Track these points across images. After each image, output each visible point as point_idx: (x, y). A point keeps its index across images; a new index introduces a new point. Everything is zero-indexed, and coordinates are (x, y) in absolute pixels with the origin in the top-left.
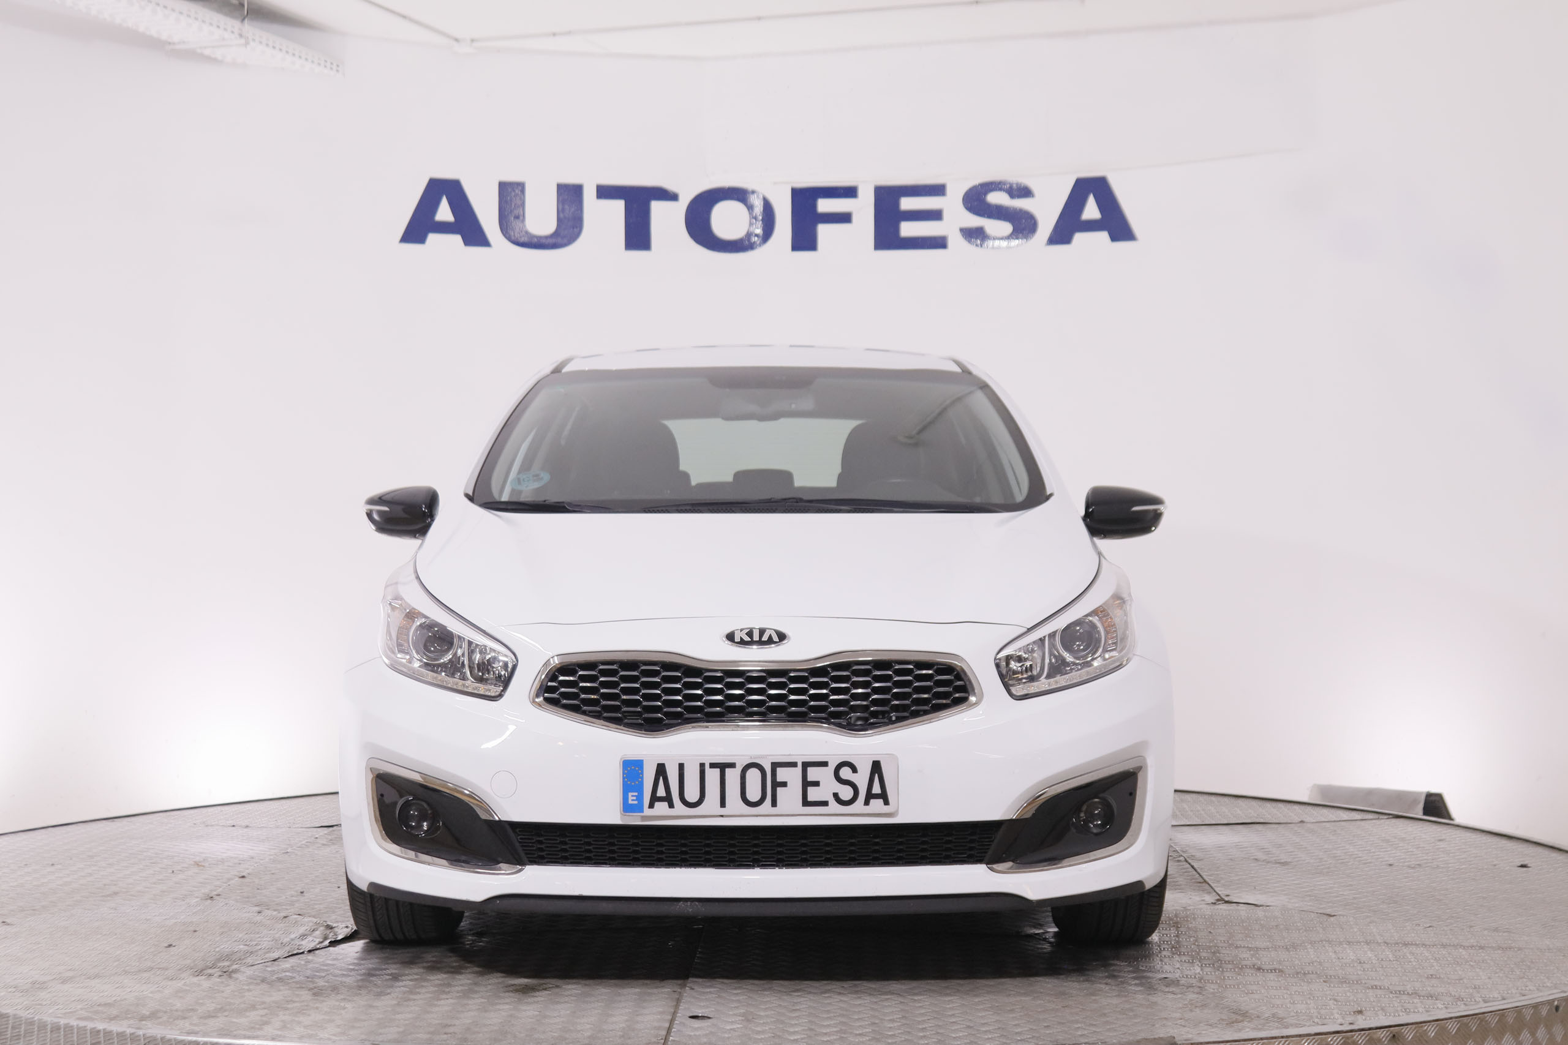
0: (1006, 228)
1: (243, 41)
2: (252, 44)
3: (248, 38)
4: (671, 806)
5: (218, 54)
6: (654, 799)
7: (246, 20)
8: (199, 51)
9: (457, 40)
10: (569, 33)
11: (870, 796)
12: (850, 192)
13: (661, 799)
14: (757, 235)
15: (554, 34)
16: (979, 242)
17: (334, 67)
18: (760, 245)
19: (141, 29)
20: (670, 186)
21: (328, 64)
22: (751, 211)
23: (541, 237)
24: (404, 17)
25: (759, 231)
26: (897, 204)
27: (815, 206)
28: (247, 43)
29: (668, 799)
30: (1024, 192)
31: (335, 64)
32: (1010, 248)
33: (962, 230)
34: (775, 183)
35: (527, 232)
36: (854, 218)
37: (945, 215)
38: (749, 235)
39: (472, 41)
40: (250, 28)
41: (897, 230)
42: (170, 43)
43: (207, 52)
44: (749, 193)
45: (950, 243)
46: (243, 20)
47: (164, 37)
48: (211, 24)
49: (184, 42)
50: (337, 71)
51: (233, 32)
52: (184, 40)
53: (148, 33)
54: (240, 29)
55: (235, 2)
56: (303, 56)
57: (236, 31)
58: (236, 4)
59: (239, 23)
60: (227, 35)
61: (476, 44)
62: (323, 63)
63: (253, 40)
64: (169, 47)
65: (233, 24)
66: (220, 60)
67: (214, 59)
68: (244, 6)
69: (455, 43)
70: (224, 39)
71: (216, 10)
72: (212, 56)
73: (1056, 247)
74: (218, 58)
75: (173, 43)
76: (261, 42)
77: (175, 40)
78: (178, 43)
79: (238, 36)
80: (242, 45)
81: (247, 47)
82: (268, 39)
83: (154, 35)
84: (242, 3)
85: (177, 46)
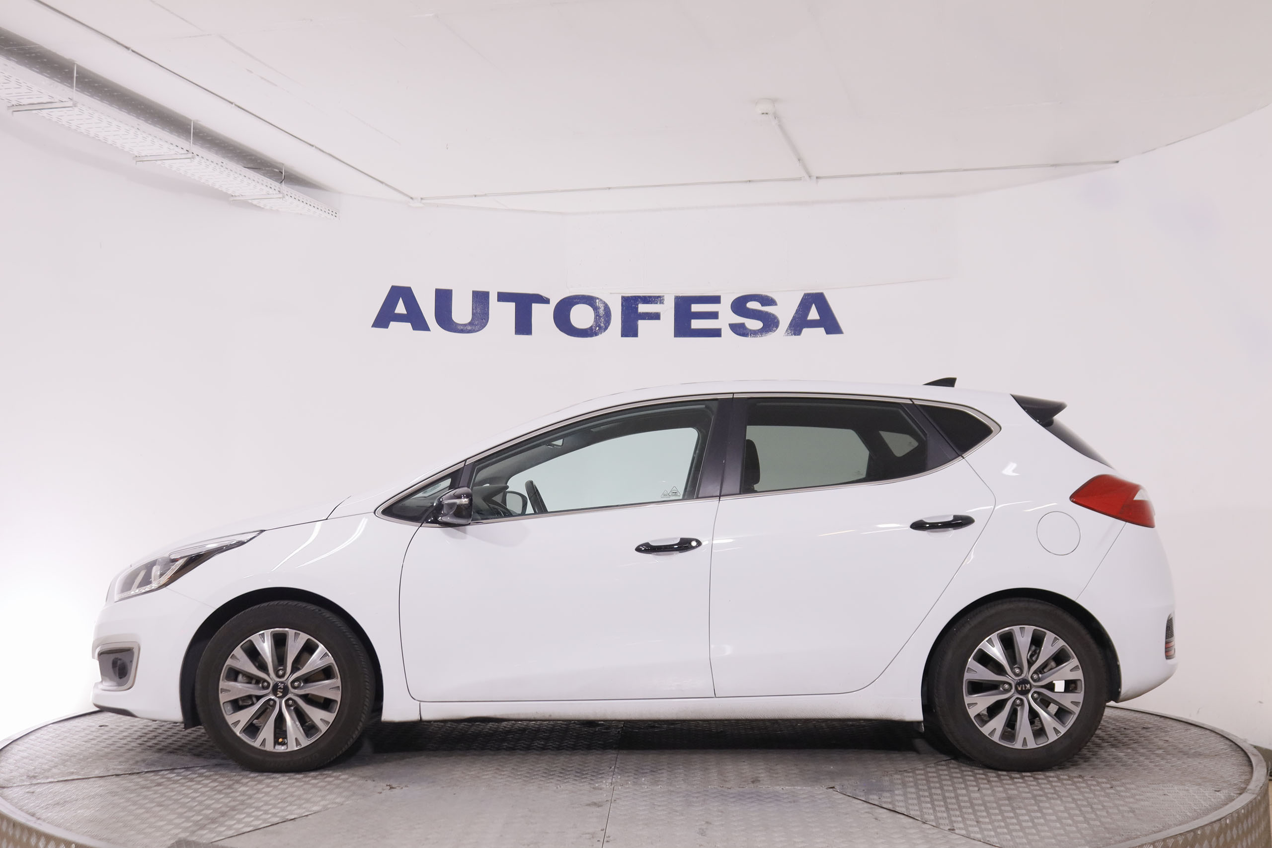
1: (281, 196)
2: (287, 198)
3: (284, 194)
5: (261, 203)
8: (250, 201)
9: (412, 198)
10: (485, 195)
19: (217, 186)
20: (544, 294)
21: (330, 212)
24: (382, 183)
28: (284, 197)
31: (334, 213)
32: (762, 338)
34: (611, 293)
39: (422, 199)
40: (284, 187)
42: (232, 196)
43: (255, 202)
46: (282, 182)
47: (230, 192)
48: (261, 184)
49: (242, 195)
50: (335, 216)
51: (275, 189)
52: (243, 194)
53: (220, 189)
54: (279, 188)
55: (276, 170)
56: (316, 207)
57: (277, 189)
58: (277, 172)
59: (279, 184)
60: (271, 191)
61: (424, 201)
62: (328, 211)
63: (287, 195)
64: (232, 199)
65: (275, 184)
66: (263, 208)
67: (259, 207)
68: (282, 173)
69: (411, 200)
70: (268, 194)
71: (264, 175)
72: (258, 205)
73: (792, 337)
74: (262, 207)
75: (235, 196)
76: (291, 197)
77: (237, 194)
78: (238, 196)
79: (278, 193)
80: (280, 198)
81: (283, 199)
82: (296, 195)
83: (224, 190)
84: (281, 171)
85: (237, 198)
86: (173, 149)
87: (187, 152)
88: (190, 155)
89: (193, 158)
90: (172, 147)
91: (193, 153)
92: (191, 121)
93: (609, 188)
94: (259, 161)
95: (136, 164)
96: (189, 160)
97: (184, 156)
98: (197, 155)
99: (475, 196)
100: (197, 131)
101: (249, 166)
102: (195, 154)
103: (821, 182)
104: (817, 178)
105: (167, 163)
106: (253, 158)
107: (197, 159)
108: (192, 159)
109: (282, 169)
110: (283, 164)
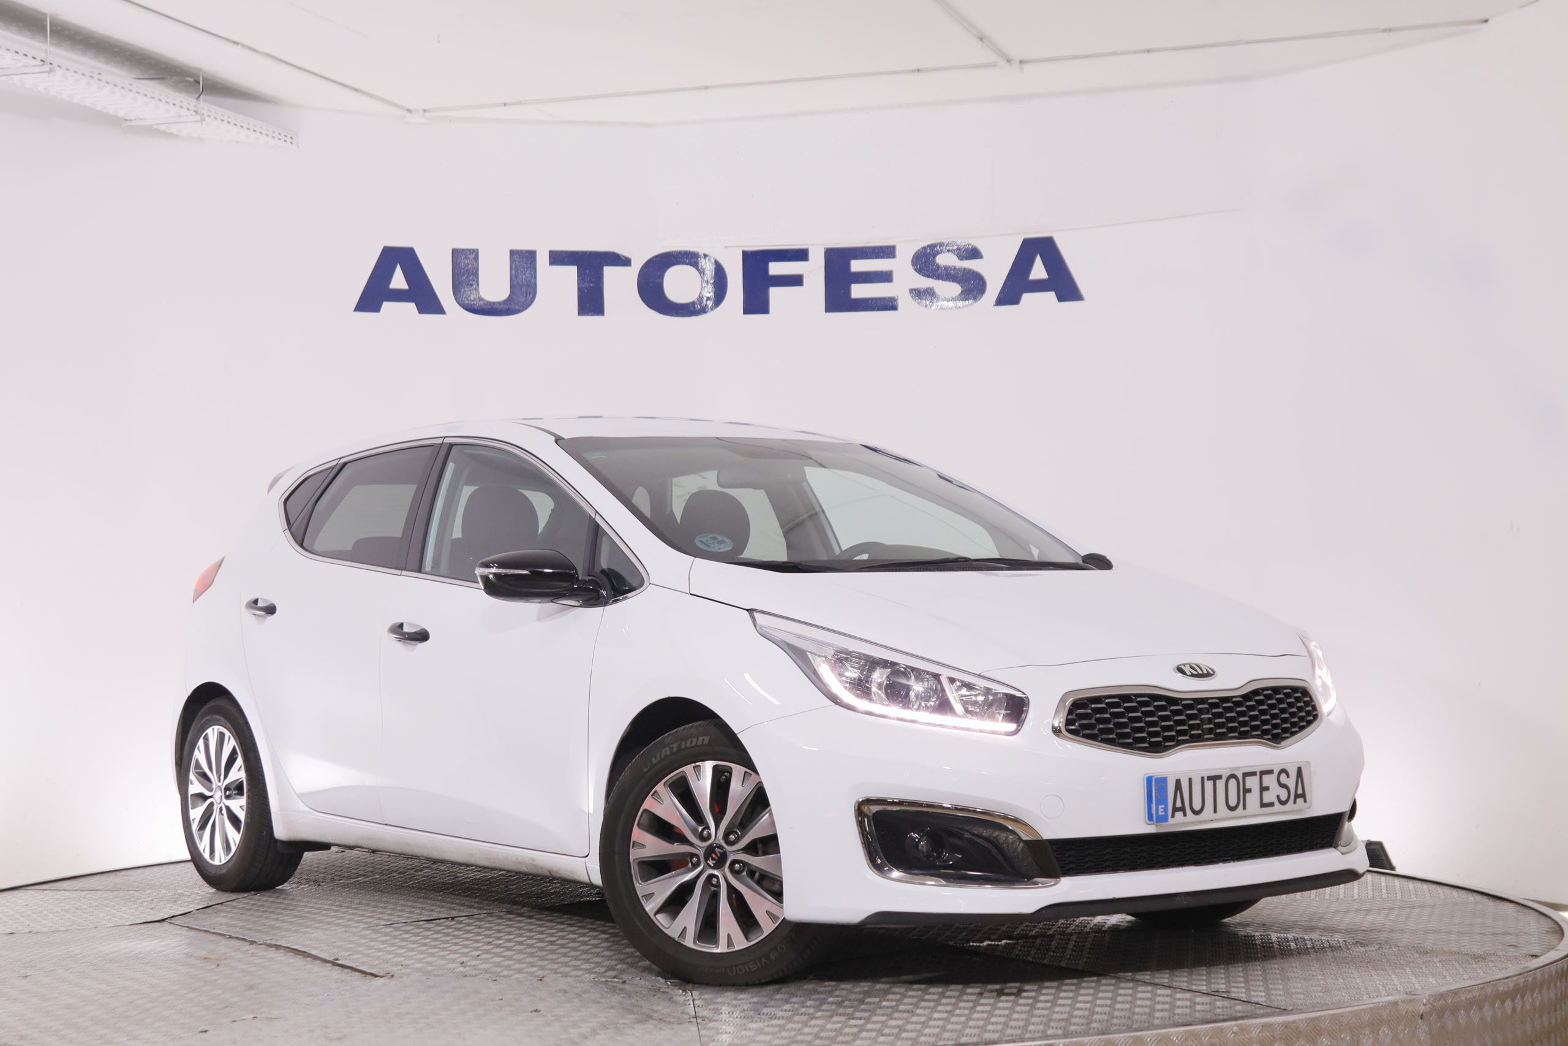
0: (955, 289)
1: (198, 118)
2: (207, 119)
3: (203, 114)
4: (1185, 815)
5: (174, 129)
6: (1175, 810)
7: (202, 97)
8: (155, 127)
9: (409, 111)
10: (520, 103)
11: (1297, 796)
12: (801, 255)
13: (1179, 809)
14: (708, 299)
16: (928, 303)
17: (288, 139)
18: (712, 309)
19: (99, 108)
20: (621, 251)
21: (282, 137)
22: (702, 274)
23: (494, 303)
24: (356, 90)
25: (711, 295)
26: (848, 266)
27: (767, 270)
28: (203, 120)
29: (1182, 809)
30: (974, 253)
31: (289, 137)
32: (960, 308)
33: (912, 291)
34: (726, 247)
35: (481, 299)
37: (895, 276)
38: (700, 298)
39: (425, 111)
40: (206, 105)
41: (848, 291)
42: (126, 120)
43: (163, 128)
44: (700, 258)
45: (900, 304)
46: (198, 96)
47: (121, 114)
48: (168, 102)
49: (141, 119)
50: (291, 143)
51: (188, 109)
52: (142, 117)
53: (105, 111)
54: (195, 106)
55: (190, 79)
56: (258, 130)
57: (192, 108)
58: (190, 81)
59: (195, 101)
60: (183, 112)
61: (428, 115)
62: (277, 136)
63: (209, 116)
64: (126, 124)
65: (189, 100)
66: (177, 136)
67: (171, 134)
68: (199, 83)
69: (408, 114)
70: (179, 116)
71: (171, 86)
72: (168, 131)
73: (1005, 307)
74: (175, 132)
75: (131, 120)
76: (216, 118)
77: (132, 117)
78: (135, 120)
79: (194, 113)
80: (198, 121)
81: (202, 123)
82: (223, 115)
83: (112, 112)
84: (197, 80)
85: (133, 123)
86: (20, 60)
87: (42, 63)
88: (47, 68)
89: (51, 71)
90: (17, 57)
91: (51, 64)
92: (45, 15)
93: (706, 88)
94: (163, 66)
96: (47, 74)
97: (37, 69)
98: (59, 66)
99: (505, 105)
100: (59, 28)
101: (147, 74)
102: (55, 64)
103: (1027, 68)
104: (1021, 62)
105: (16, 79)
106: (153, 61)
107: (59, 72)
108: (52, 73)
109: (199, 77)
110: (200, 70)
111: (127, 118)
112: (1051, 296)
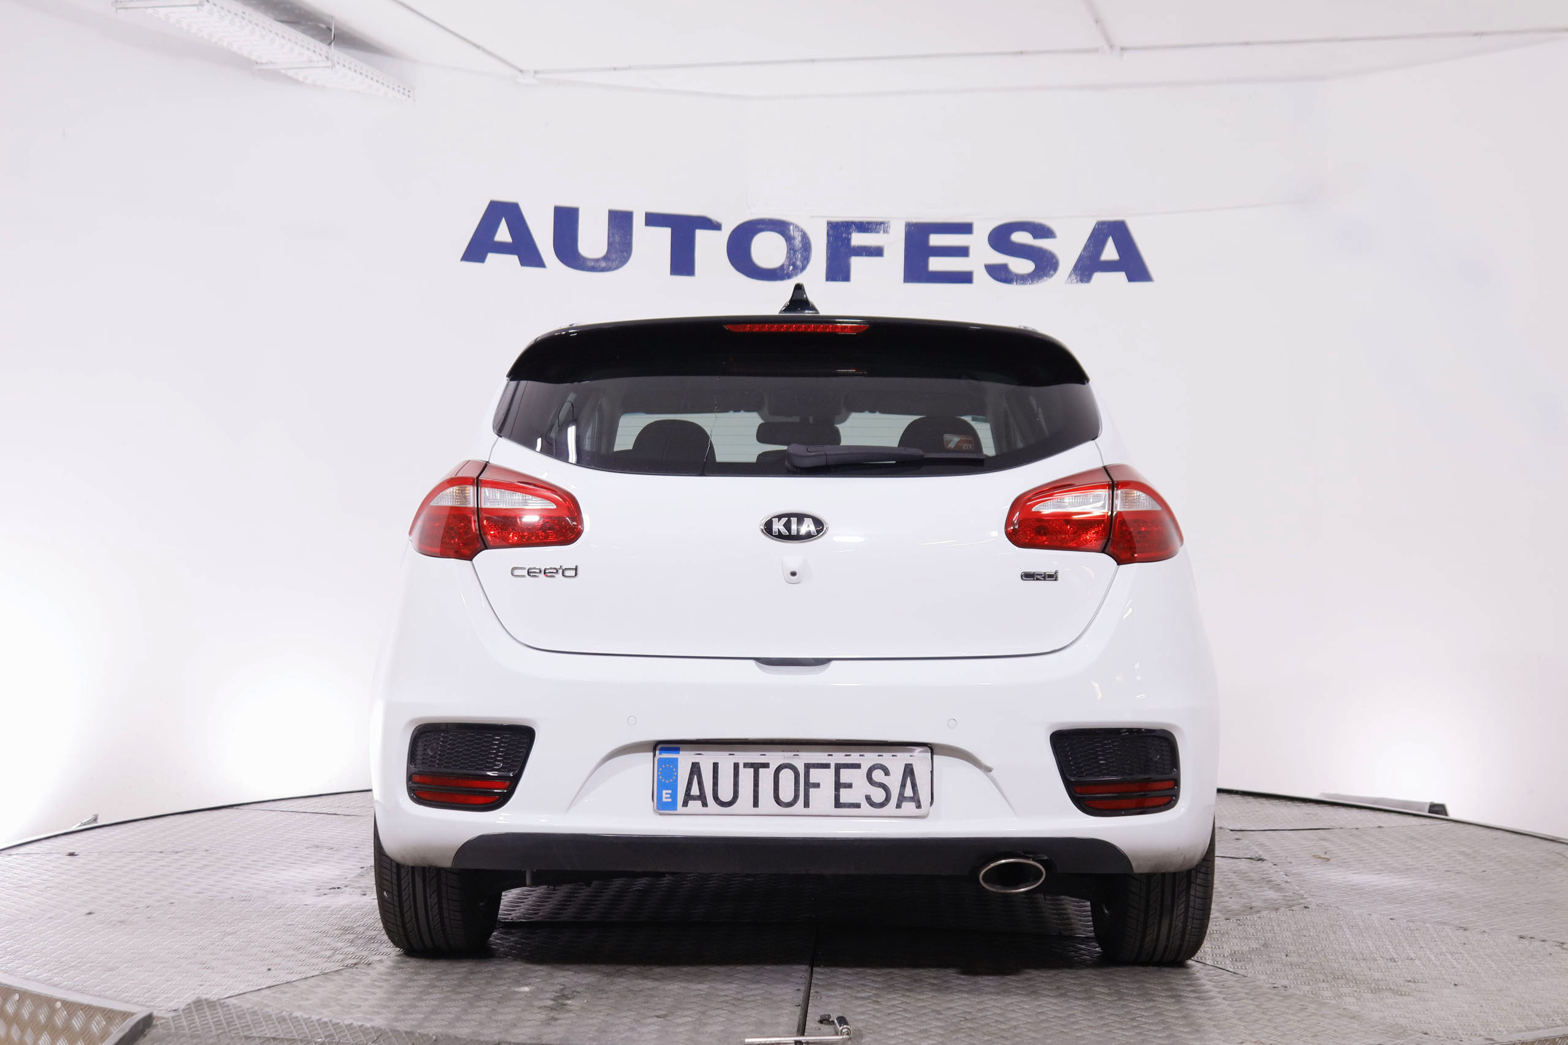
0: (1029, 266)
1: (329, 64)
2: (338, 67)
3: (334, 61)
5: (301, 75)
7: (333, 43)
8: (283, 71)
9: (521, 71)
10: (630, 68)
12: (883, 227)
14: (793, 265)
15: (615, 69)
16: (1003, 279)
17: (406, 92)
18: (797, 274)
19: (234, 48)
20: (713, 216)
21: (401, 90)
22: (791, 243)
23: (592, 260)
24: (478, 47)
25: (797, 262)
26: (927, 240)
27: (849, 240)
28: (333, 66)
30: (1047, 232)
31: (407, 90)
33: (987, 266)
34: (812, 217)
35: (581, 256)
36: (885, 252)
37: (971, 252)
38: (786, 264)
39: (536, 72)
40: (334, 52)
41: (926, 264)
42: (257, 63)
43: (291, 73)
44: (788, 226)
45: (975, 278)
46: (330, 44)
47: (254, 57)
48: (302, 46)
49: (272, 63)
50: (409, 96)
51: (320, 54)
52: (272, 61)
53: (239, 52)
54: (327, 52)
55: (324, 26)
56: (381, 81)
57: (324, 54)
58: (322, 29)
59: (326, 46)
60: (315, 57)
61: (538, 76)
62: (397, 88)
63: (338, 63)
64: (257, 67)
65: (322, 47)
66: (301, 82)
67: (295, 80)
68: (331, 30)
69: (519, 74)
70: (311, 61)
71: (304, 32)
72: (295, 77)
73: (1077, 284)
74: (300, 79)
75: (262, 63)
76: (344, 66)
77: (264, 60)
78: (267, 63)
79: (325, 59)
80: (328, 67)
81: (332, 69)
82: (350, 63)
83: (246, 55)
84: (330, 27)
85: (264, 67)
88: (197, 1)
89: (202, 4)
94: (297, 12)
95: (116, 11)
96: (195, 9)
97: (187, 2)
98: (208, 1)
101: (282, 18)
103: (1127, 55)
104: (1122, 49)
105: (162, 12)
106: (288, 6)
107: (207, 6)
108: (200, 7)
109: (331, 25)
110: (332, 17)
111: (259, 61)
112: (1121, 276)
